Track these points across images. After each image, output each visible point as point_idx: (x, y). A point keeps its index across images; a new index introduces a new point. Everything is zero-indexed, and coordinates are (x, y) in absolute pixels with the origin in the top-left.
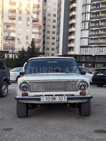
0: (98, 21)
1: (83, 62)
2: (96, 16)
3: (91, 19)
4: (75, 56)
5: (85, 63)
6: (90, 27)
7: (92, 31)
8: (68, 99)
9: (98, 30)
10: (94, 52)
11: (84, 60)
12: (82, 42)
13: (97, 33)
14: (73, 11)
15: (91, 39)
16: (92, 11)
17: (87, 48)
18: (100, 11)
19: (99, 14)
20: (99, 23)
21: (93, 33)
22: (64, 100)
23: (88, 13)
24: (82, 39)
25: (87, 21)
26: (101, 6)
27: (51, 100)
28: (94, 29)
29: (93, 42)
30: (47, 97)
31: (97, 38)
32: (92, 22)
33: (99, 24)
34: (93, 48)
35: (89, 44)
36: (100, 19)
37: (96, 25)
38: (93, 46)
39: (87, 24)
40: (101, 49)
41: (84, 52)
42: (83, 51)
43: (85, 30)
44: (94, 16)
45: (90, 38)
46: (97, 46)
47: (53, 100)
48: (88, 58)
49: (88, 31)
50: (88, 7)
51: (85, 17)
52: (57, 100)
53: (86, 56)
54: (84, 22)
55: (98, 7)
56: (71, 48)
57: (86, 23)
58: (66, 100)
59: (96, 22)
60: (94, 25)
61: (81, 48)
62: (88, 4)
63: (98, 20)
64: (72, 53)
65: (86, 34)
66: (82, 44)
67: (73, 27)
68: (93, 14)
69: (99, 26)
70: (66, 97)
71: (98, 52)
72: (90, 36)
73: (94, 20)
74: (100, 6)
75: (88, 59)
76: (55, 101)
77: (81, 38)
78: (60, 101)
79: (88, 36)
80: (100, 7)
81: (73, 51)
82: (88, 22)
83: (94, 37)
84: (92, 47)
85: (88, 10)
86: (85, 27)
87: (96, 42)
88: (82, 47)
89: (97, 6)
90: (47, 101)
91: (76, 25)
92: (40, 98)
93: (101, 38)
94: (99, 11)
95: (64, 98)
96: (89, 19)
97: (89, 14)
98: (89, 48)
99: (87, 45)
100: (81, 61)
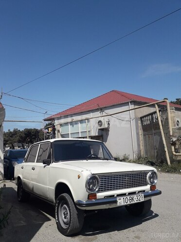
8: (145, 197)
22: (141, 201)
30: (125, 198)
47: (131, 201)
52: (136, 202)
58: (143, 199)
70: (143, 195)
76: (133, 202)
95: (141, 197)
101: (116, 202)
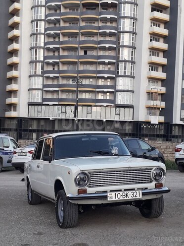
0: (57, 63)
1: (34, 131)
2: (54, 54)
3: (45, 58)
4: (20, 120)
5: (37, 131)
6: (44, 72)
7: (48, 78)
8: (143, 194)
9: (57, 78)
10: (52, 113)
11: (35, 127)
12: (32, 96)
13: (56, 83)
14: (14, 42)
15: (47, 92)
16: (48, 46)
17: (40, 107)
18: (61, 46)
19: (59, 52)
20: (59, 66)
21: (50, 82)
22: (138, 197)
23: (40, 48)
24: (31, 91)
25: (39, 62)
26: (62, 39)
27: (121, 198)
28: (51, 75)
29: (49, 96)
30: (117, 193)
31: (57, 91)
32: (48, 64)
33: (59, 68)
34: (50, 106)
35: (44, 100)
36: (61, 60)
37: (54, 69)
38: (51, 103)
39: (39, 66)
40: (64, 108)
41: (35, 113)
42: (33, 111)
43: (36, 75)
44: (51, 54)
45: (45, 89)
46: (57, 103)
47: (124, 197)
48: (42, 123)
49: (41, 78)
50: (40, 38)
51: (36, 54)
52: (130, 198)
53: (39, 120)
54: (33, 62)
55: (57, 40)
56: (12, 106)
57: (37, 64)
58: (141, 196)
59: (54, 64)
60: (50, 68)
61: (30, 106)
62: (40, 34)
63: (58, 61)
64: (13, 114)
65: (38, 82)
66: (32, 100)
67: (14, 69)
68: (49, 50)
69: (59, 72)
70: (141, 192)
71: (59, 114)
72: (44, 86)
73: (51, 61)
74: (59, 38)
75: (42, 125)
76: (127, 198)
77: (29, 90)
78: (134, 198)
79: (41, 87)
80: (59, 40)
81: (15, 110)
82: (41, 63)
83: (51, 89)
84: (48, 105)
85: (40, 43)
86: (35, 72)
87: (55, 96)
88: (31, 104)
89: (54, 38)
90: (117, 199)
91: (19, 65)
92: (107, 196)
93: (62, 91)
94: (59, 46)
95: (138, 193)
96: (42, 59)
97: (42, 51)
98: (43, 107)
99: (40, 101)
100: (31, 128)
101: (106, 197)
